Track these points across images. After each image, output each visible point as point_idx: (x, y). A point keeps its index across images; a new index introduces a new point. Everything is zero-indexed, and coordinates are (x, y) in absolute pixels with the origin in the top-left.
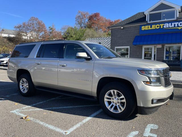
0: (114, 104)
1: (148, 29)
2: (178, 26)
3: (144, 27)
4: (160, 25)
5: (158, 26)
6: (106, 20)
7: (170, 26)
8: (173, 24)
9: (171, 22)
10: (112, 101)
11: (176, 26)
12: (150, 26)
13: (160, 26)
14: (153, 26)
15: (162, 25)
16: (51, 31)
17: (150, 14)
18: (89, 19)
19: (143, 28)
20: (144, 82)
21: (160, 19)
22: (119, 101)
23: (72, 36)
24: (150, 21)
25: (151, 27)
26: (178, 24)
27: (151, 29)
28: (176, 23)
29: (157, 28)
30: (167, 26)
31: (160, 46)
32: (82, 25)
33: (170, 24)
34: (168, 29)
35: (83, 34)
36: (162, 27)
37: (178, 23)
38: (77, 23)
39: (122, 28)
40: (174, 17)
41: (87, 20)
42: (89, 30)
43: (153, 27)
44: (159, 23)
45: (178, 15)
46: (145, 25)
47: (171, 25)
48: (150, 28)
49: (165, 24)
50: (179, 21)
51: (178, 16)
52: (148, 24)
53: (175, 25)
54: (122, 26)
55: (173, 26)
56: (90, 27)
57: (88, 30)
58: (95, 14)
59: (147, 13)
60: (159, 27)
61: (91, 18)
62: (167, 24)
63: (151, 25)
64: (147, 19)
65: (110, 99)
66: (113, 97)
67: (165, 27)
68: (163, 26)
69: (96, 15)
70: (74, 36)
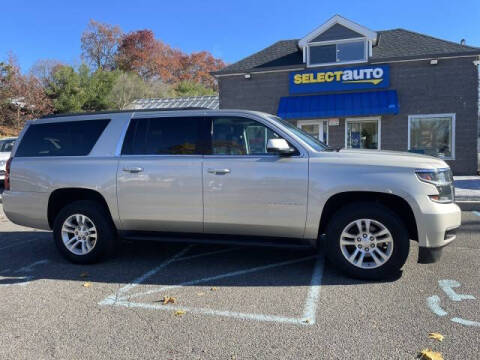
0: (362, 250)
1: (307, 82)
2: (372, 78)
3: (299, 75)
4: (336, 73)
5: (329, 77)
6: (171, 52)
7: (356, 78)
8: (362, 72)
9: (358, 67)
10: (356, 243)
11: (368, 76)
12: (312, 75)
13: (335, 76)
14: (319, 75)
15: (338, 74)
16: (5, 74)
17: (312, 48)
18: (124, 46)
19: (298, 79)
20: (430, 196)
21: (335, 61)
22: (376, 242)
23: (74, 92)
24: (312, 62)
25: (315, 77)
26: (371, 73)
27: (314, 81)
28: (368, 71)
29: (328, 80)
30: (349, 75)
31: (335, 122)
32: (103, 61)
33: (356, 72)
34: (352, 84)
35: (110, 87)
36: (338, 79)
37: (371, 70)
38: (87, 54)
39: (248, 76)
40: (362, 57)
41: (116, 48)
42: (126, 75)
43: (321, 77)
44: (333, 69)
45: (369, 52)
46: (301, 73)
47: (358, 74)
48: (312, 81)
49: (345, 72)
50: (374, 67)
51: (371, 55)
52: (308, 71)
53: (365, 74)
54: (248, 73)
55: (361, 76)
56: (126, 67)
57: (122, 76)
58: (141, 32)
59: (304, 45)
60: (332, 79)
61: (127, 44)
62: (350, 72)
63: (315, 72)
64: (306, 57)
65: (352, 240)
66: (361, 235)
67: (344, 78)
68: (341, 75)
69: (144, 36)
70: (82, 92)
